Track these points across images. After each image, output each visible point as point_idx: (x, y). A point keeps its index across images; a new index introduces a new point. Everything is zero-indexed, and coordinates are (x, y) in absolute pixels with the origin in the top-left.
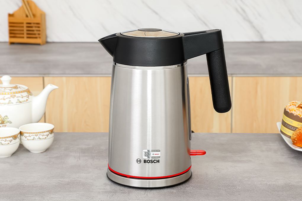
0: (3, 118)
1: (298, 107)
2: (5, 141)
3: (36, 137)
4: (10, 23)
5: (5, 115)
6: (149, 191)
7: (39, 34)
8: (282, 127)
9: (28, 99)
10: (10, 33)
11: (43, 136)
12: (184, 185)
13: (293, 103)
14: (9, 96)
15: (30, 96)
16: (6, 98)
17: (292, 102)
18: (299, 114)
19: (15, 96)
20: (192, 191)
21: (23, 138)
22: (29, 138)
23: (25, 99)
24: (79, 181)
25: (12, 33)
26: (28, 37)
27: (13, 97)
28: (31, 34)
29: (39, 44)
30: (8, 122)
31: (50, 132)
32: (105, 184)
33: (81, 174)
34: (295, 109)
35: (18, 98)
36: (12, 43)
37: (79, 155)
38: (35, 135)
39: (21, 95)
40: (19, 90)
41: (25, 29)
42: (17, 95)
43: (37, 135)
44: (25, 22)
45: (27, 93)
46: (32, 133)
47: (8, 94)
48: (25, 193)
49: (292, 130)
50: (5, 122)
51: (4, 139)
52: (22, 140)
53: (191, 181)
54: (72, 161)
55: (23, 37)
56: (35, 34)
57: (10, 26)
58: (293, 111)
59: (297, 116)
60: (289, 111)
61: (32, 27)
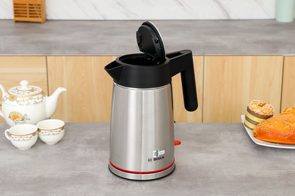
0: (24, 116)
1: (258, 106)
2: (27, 138)
3: (51, 133)
4: (15, 4)
5: (25, 114)
6: (142, 183)
7: (40, 14)
8: (245, 120)
9: (42, 99)
10: (15, 13)
11: (56, 132)
12: (170, 177)
13: (255, 101)
14: (28, 98)
15: (44, 97)
16: (25, 100)
17: (253, 101)
18: (259, 112)
19: (32, 98)
20: (176, 183)
21: (40, 133)
22: (45, 134)
23: (40, 100)
24: (87, 174)
25: (17, 13)
26: (30, 17)
27: (31, 99)
28: (33, 14)
29: (40, 23)
30: (28, 119)
31: (62, 128)
32: (108, 177)
33: (89, 166)
34: (256, 107)
35: (35, 100)
36: (17, 22)
37: (85, 146)
38: (50, 132)
39: (37, 97)
40: (35, 92)
41: (28, 9)
42: (34, 97)
43: (52, 131)
44: (28, 3)
45: (42, 95)
46: (47, 130)
47: (27, 96)
48: (46, 186)
49: (253, 124)
50: (25, 120)
51: (26, 136)
52: (39, 135)
53: (175, 172)
54: (79, 153)
55: (26, 17)
56: (36, 14)
57: (15, 7)
58: (255, 109)
59: (257, 114)
60: (251, 109)
61: (33, 8)
